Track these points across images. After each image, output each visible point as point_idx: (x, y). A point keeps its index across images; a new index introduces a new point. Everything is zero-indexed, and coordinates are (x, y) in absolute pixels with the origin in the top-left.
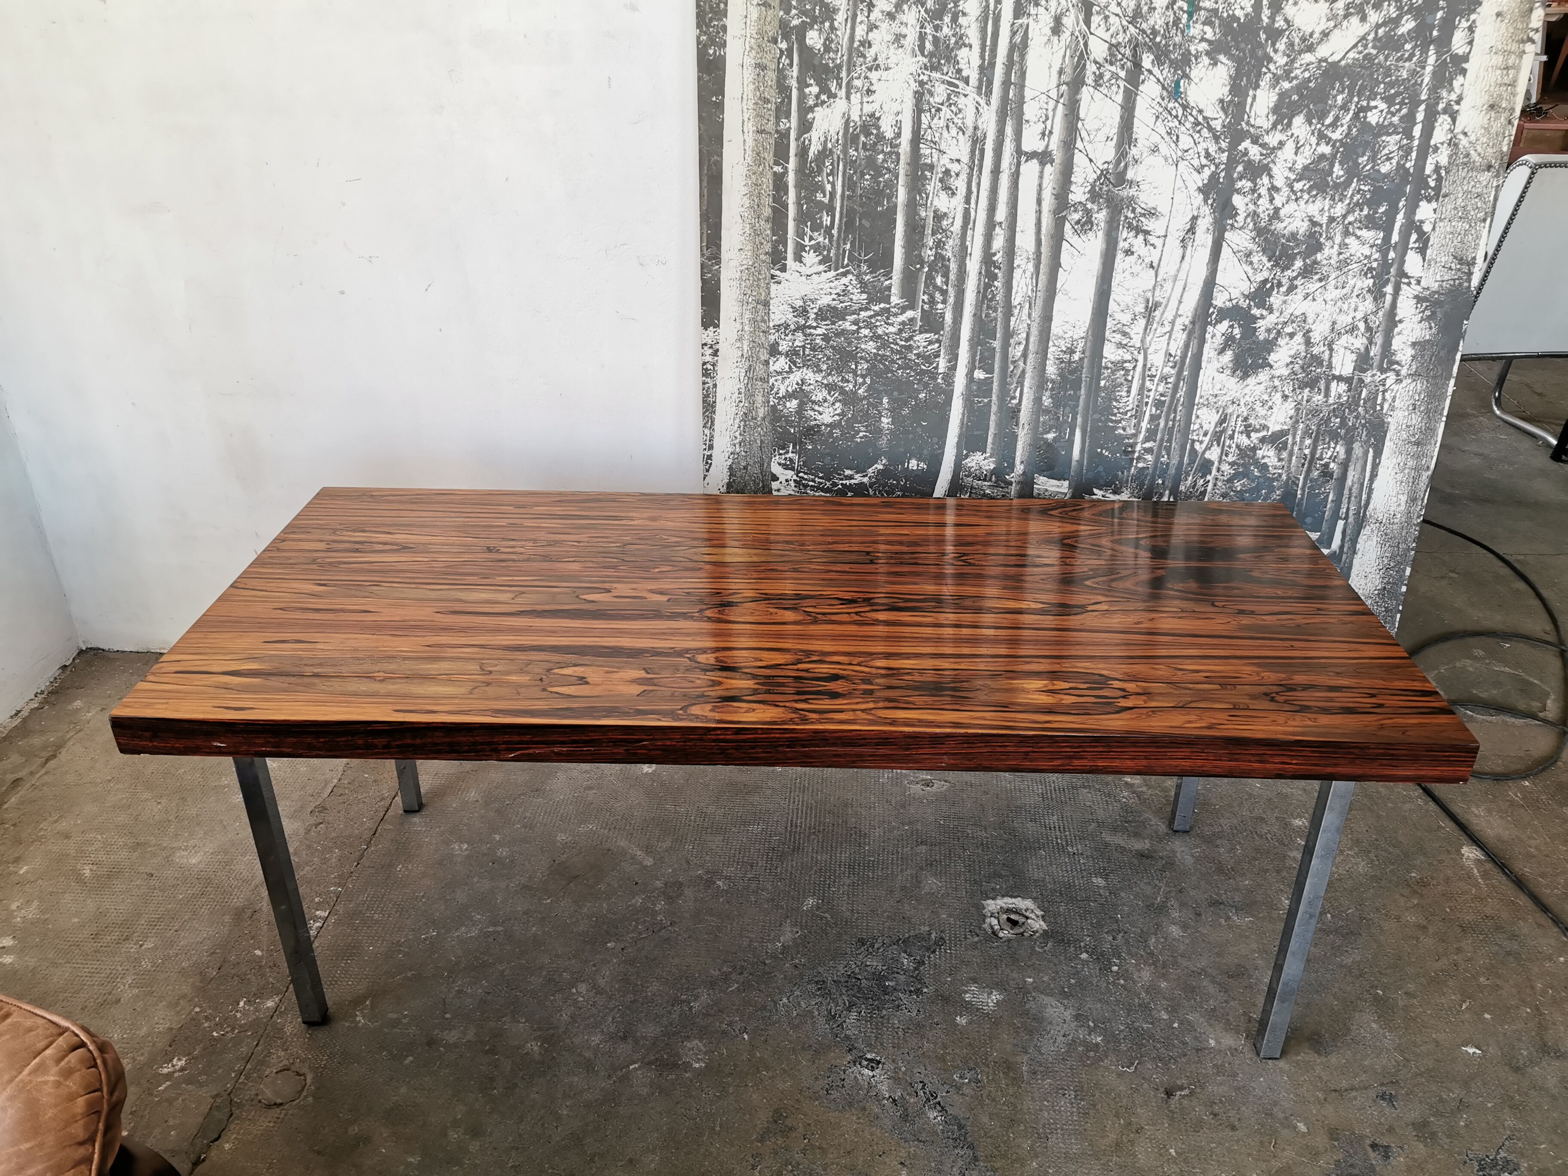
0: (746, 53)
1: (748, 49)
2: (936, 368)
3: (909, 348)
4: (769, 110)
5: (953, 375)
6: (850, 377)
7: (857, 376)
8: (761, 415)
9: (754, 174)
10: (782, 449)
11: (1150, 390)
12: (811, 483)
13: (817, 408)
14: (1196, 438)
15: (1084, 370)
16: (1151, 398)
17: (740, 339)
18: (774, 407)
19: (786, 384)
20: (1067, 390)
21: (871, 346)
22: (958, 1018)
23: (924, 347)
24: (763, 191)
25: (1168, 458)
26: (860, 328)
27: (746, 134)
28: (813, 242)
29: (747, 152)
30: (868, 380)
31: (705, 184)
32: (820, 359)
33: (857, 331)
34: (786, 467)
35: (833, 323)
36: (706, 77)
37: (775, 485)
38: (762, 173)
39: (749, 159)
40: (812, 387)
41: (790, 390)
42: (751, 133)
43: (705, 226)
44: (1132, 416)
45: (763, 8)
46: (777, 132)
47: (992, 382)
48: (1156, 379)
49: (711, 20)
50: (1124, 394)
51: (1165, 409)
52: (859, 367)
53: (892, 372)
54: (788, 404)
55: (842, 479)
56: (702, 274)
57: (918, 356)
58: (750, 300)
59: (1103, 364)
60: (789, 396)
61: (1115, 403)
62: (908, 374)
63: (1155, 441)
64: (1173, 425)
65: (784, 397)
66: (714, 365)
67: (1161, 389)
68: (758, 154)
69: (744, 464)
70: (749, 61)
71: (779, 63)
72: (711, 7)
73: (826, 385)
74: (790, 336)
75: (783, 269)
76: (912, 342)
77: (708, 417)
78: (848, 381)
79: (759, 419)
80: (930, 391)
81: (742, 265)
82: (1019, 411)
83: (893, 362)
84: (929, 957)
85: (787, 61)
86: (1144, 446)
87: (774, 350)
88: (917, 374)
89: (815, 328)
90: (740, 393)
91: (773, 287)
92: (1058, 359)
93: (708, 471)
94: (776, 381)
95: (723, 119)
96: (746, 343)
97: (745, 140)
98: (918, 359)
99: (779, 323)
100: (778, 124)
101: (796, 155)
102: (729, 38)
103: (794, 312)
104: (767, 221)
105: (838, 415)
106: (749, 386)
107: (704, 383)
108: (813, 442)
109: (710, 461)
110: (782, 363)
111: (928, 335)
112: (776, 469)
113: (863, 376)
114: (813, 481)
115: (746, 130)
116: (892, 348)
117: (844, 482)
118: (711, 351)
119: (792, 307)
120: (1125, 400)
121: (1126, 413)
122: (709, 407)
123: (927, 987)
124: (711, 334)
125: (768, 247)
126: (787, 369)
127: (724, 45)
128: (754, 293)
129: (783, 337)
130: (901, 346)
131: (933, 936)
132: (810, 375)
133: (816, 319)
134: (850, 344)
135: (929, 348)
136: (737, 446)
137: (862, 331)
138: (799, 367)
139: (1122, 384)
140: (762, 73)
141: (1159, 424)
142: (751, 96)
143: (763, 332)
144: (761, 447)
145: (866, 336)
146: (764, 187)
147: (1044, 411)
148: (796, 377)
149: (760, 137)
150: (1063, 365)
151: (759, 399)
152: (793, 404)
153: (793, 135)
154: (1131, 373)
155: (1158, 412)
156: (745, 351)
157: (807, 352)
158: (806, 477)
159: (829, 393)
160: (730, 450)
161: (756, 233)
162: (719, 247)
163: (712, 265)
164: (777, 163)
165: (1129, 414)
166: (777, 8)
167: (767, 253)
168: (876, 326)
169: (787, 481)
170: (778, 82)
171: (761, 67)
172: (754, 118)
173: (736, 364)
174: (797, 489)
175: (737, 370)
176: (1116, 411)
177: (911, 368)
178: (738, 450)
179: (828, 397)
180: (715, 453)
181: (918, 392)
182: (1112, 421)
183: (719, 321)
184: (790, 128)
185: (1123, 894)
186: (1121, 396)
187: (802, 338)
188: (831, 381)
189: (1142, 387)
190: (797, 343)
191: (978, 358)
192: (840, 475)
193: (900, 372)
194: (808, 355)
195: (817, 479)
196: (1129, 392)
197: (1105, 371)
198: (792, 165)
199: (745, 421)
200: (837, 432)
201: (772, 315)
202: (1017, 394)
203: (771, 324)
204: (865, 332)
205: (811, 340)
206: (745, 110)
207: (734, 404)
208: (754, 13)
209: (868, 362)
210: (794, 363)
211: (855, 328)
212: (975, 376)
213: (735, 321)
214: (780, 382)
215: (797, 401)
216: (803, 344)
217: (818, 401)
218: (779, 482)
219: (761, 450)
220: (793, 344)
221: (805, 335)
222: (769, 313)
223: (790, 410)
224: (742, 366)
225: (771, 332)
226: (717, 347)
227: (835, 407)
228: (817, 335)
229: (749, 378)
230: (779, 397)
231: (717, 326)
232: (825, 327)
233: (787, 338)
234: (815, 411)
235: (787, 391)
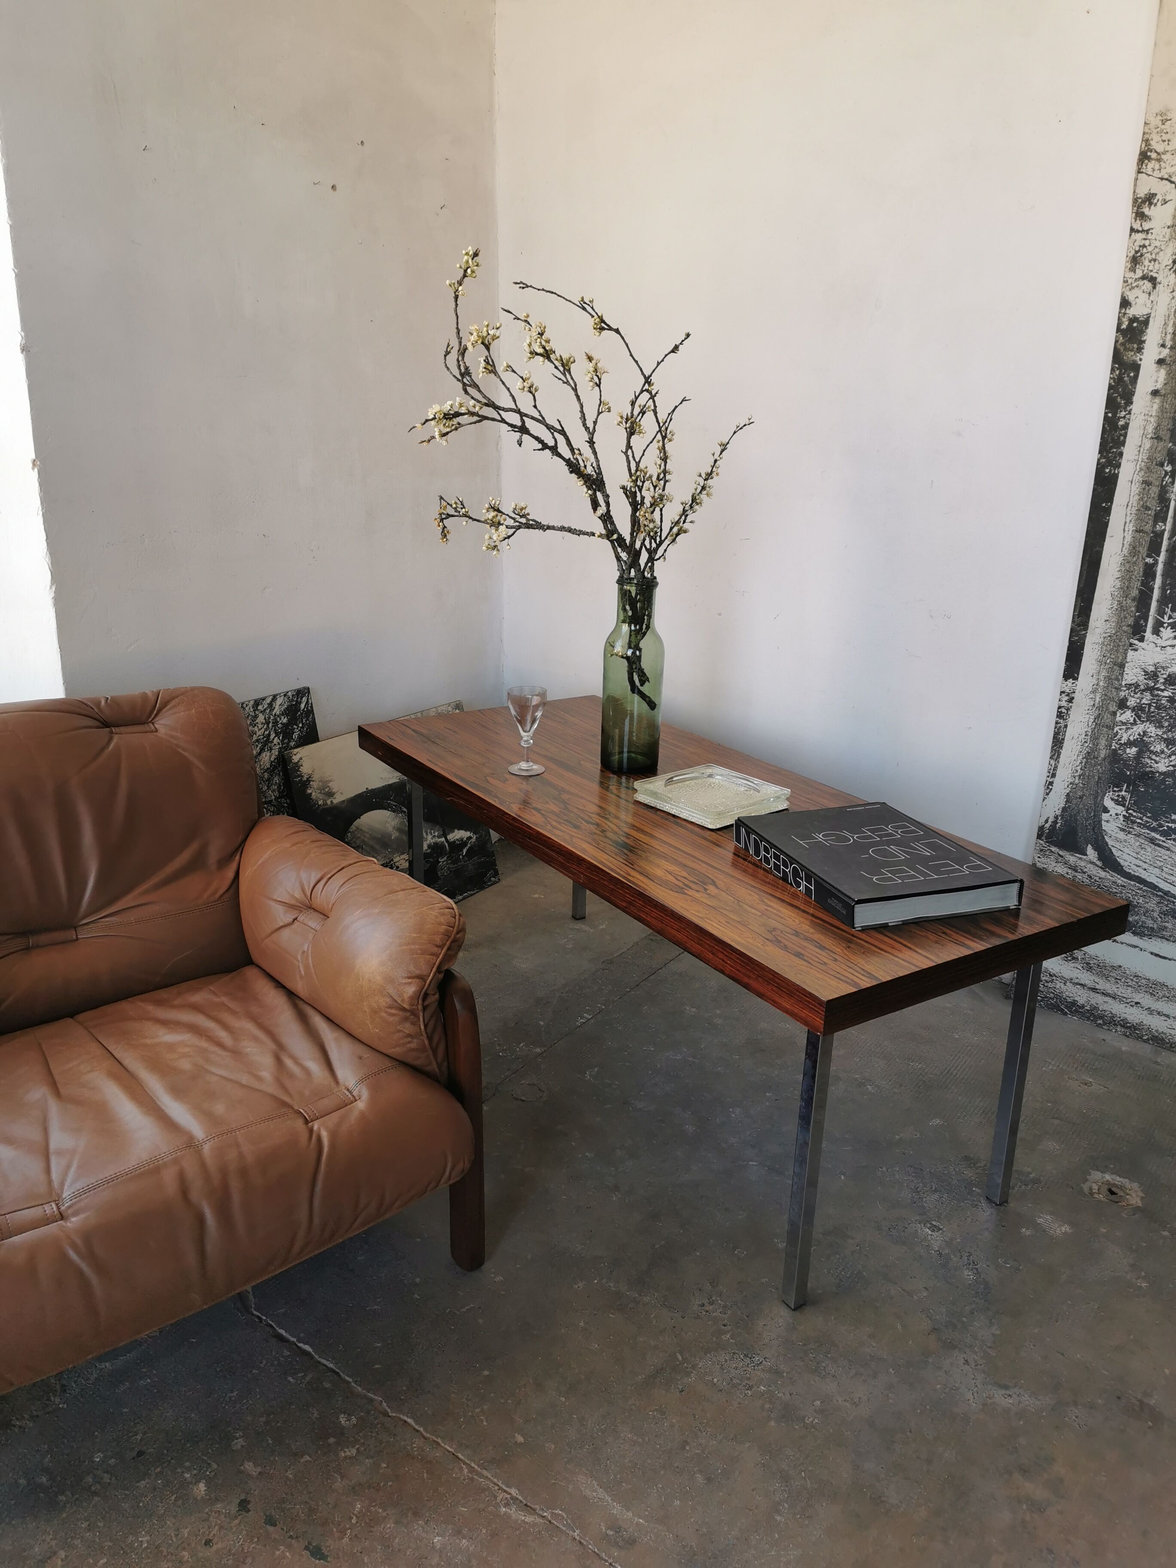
0: (1136, 473)
1: (1138, 470)
4: (1148, 515)
8: (1102, 756)
9: (1128, 562)
10: (1117, 787)
12: (1138, 821)
13: (1154, 757)
17: (1094, 692)
18: (1115, 751)
19: (1128, 734)
24: (1133, 577)
27: (1126, 532)
28: (1171, 621)
29: (1125, 546)
31: (1085, 567)
32: (1163, 717)
34: (1117, 802)
36: (1100, 489)
37: (1105, 816)
38: (1135, 563)
39: (1126, 551)
40: (1152, 739)
41: (1132, 739)
42: (1130, 532)
43: (1079, 600)
45: (1156, 441)
46: (1153, 532)
49: (1111, 448)
54: (1128, 751)
55: (1169, 823)
56: (1071, 637)
58: (1108, 661)
60: (1130, 744)
65: (1125, 744)
66: (1068, 709)
68: (1134, 548)
69: (1080, 793)
70: (1138, 478)
71: (1163, 481)
72: (1113, 439)
73: (1165, 740)
74: (1138, 695)
75: (1142, 640)
77: (1055, 750)
79: (1100, 759)
81: (1106, 633)
85: (1170, 480)
87: (1122, 704)
89: (1162, 691)
90: (1086, 735)
91: (1130, 653)
93: (1047, 794)
94: (1120, 729)
95: (1109, 520)
96: (1098, 696)
97: (1124, 537)
99: (1131, 682)
100: (1154, 526)
101: (1167, 551)
102: (1124, 462)
103: (1145, 675)
104: (1134, 599)
105: (1172, 766)
106: (1096, 730)
107: (1057, 723)
108: (1145, 786)
109: (1050, 787)
110: (1127, 716)
112: (1108, 803)
114: (1141, 819)
115: (1127, 529)
117: (1170, 825)
118: (1067, 698)
119: (1145, 671)
122: (1058, 742)
124: (1070, 684)
125: (1131, 621)
126: (1132, 720)
127: (1118, 466)
128: (1113, 656)
129: (1132, 694)
132: (1152, 730)
133: (1164, 684)
136: (1077, 778)
138: (1143, 722)
140: (1147, 488)
142: (1135, 504)
143: (1115, 688)
144: (1097, 782)
146: (1136, 573)
148: (1139, 729)
149: (1137, 535)
151: (1103, 742)
152: (1132, 751)
153: (1166, 535)
156: (1097, 702)
157: (1152, 709)
158: (1134, 814)
159: (1167, 747)
160: (1070, 780)
161: (1122, 608)
162: (1088, 616)
163: (1080, 630)
164: (1149, 556)
166: (1168, 441)
167: (1129, 626)
169: (1117, 814)
170: (1159, 495)
171: (1147, 483)
172: (1136, 520)
173: (1087, 712)
174: (1124, 823)
175: (1087, 716)
178: (1077, 781)
179: (1166, 750)
180: (1057, 781)
183: (1078, 675)
184: (1165, 530)
187: (1149, 697)
188: (1170, 736)
190: (1144, 701)
192: (1167, 818)
194: (1153, 712)
195: (1144, 818)
198: (1162, 558)
199: (1087, 759)
200: (1169, 781)
201: (1125, 676)
203: (1124, 683)
205: (1158, 700)
206: (1129, 514)
207: (1080, 744)
208: (1147, 444)
210: (1139, 717)
213: (1092, 676)
214: (1124, 731)
215: (1137, 749)
216: (1149, 702)
217: (1156, 751)
218: (1109, 814)
219: (1097, 785)
220: (1140, 701)
221: (1152, 695)
222: (1123, 674)
223: (1129, 755)
224: (1091, 714)
225: (1122, 689)
226: (1073, 696)
227: (1170, 759)
228: (1163, 697)
229: (1096, 724)
230: (1121, 743)
231: (1076, 679)
232: (1171, 691)
233: (1136, 696)
234: (1152, 759)
235: (1129, 739)
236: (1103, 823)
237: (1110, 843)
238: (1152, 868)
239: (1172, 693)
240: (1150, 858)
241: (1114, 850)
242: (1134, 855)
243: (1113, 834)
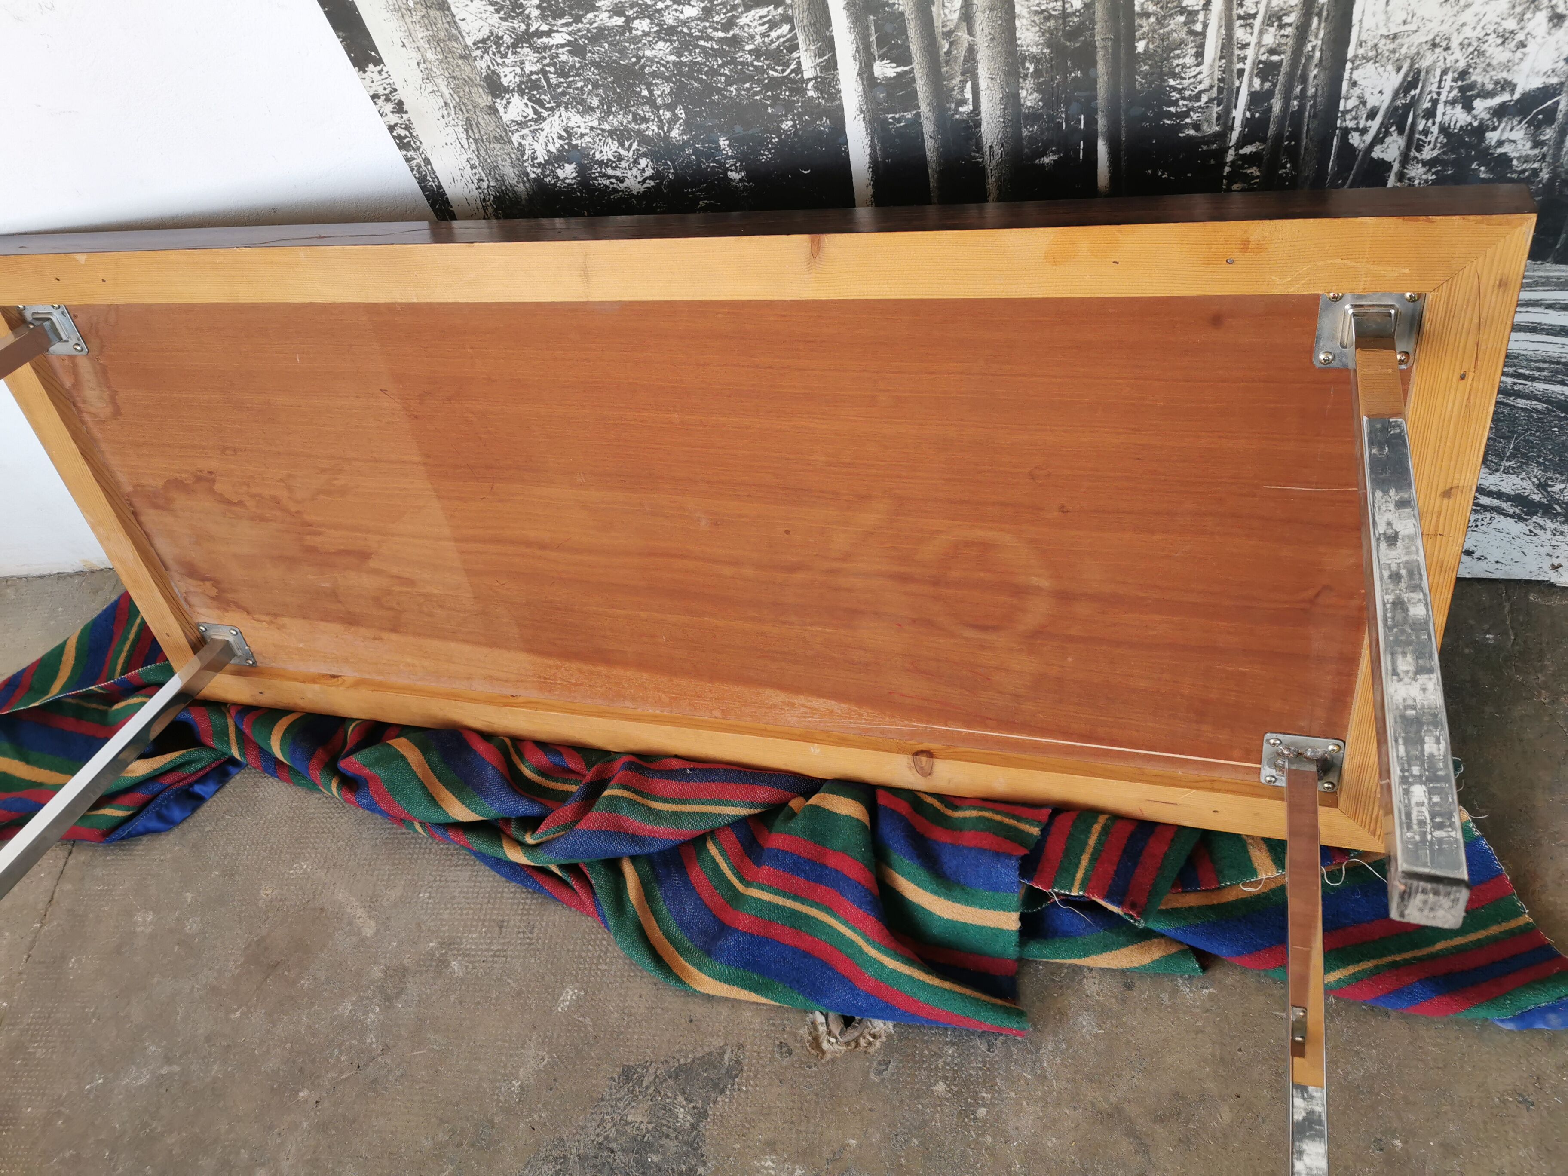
2: (798, 70)
3: (735, 42)
5: (835, 80)
6: (646, 111)
7: (658, 108)
8: (525, 196)
11: (1245, 46)
13: (611, 172)
14: (1351, 124)
15: (1098, 27)
16: (1249, 62)
17: (428, 77)
18: (539, 180)
19: (541, 141)
20: (1066, 71)
21: (662, 50)
23: (763, 35)
25: (1294, 167)
26: (629, 20)
30: (681, 113)
32: (581, 89)
33: (627, 26)
35: (578, 19)
40: (587, 139)
41: (554, 150)
44: (1211, 101)
47: (913, 80)
48: (1257, 23)
50: (1189, 60)
51: (1281, 78)
52: (657, 93)
53: (719, 91)
54: (561, 173)
57: (757, 53)
58: (411, 4)
59: (1137, 9)
60: (555, 159)
61: (1171, 82)
62: (748, 90)
63: (1263, 140)
64: (1302, 107)
65: (547, 162)
66: (407, 128)
67: (1269, 39)
73: (612, 133)
74: (511, 59)
76: (736, 30)
78: (645, 120)
79: (524, 202)
80: (800, 115)
82: (978, 124)
83: (714, 72)
86: (1241, 152)
88: (767, 87)
89: (548, 34)
90: (473, 167)
92: (1037, 13)
94: (523, 137)
96: (442, 83)
98: (758, 59)
99: (480, 36)
103: (497, 11)
105: (650, 178)
106: (483, 153)
107: (408, 160)
110: (518, 106)
111: (763, 11)
113: (670, 107)
116: (703, 48)
118: (389, 107)
120: (1194, 71)
121: (1198, 97)
124: (376, 77)
126: (532, 115)
129: (500, 61)
130: (720, 41)
132: (576, 120)
133: (543, 18)
134: (623, 52)
135: (773, 34)
137: (636, 23)
138: (552, 109)
139: (1182, 42)
141: (1270, 108)
143: (461, 57)
145: (646, 34)
147: (1027, 117)
150: (1052, 23)
151: (510, 171)
152: (568, 172)
154: (1201, 17)
155: (1267, 85)
156: (448, 96)
157: (554, 79)
159: (622, 145)
165: (1204, 98)
168: (659, 11)
173: (444, 122)
175: (450, 130)
176: (1175, 95)
177: (751, 78)
179: (623, 152)
181: (780, 119)
182: (1170, 115)
183: (377, 52)
186: (1184, 66)
187: (533, 56)
188: (616, 123)
189: (1228, 45)
190: (529, 68)
191: (873, 38)
193: (733, 88)
194: (558, 85)
196: (1199, 55)
197: (1144, 22)
201: (462, 25)
202: (968, 94)
203: (469, 42)
204: (642, 25)
205: (552, 57)
209: (667, 80)
210: (540, 103)
211: (620, 21)
212: (876, 75)
213: (404, 45)
214: (530, 138)
215: (573, 166)
216: (539, 66)
217: (609, 160)
220: (522, 69)
221: (536, 50)
222: (455, 22)
223: (567, 181)
224: (453, 122)
225: (474, 54)
226: (397, 97)
227: (640, 167)
228: (559, 46)
229: (475, 140)
230: (540, 164)
231: (378, 61)
232: (564, 29)
233: (507, 61)
234: (610, 177)
235: (549, 151)
239: (569, 34)
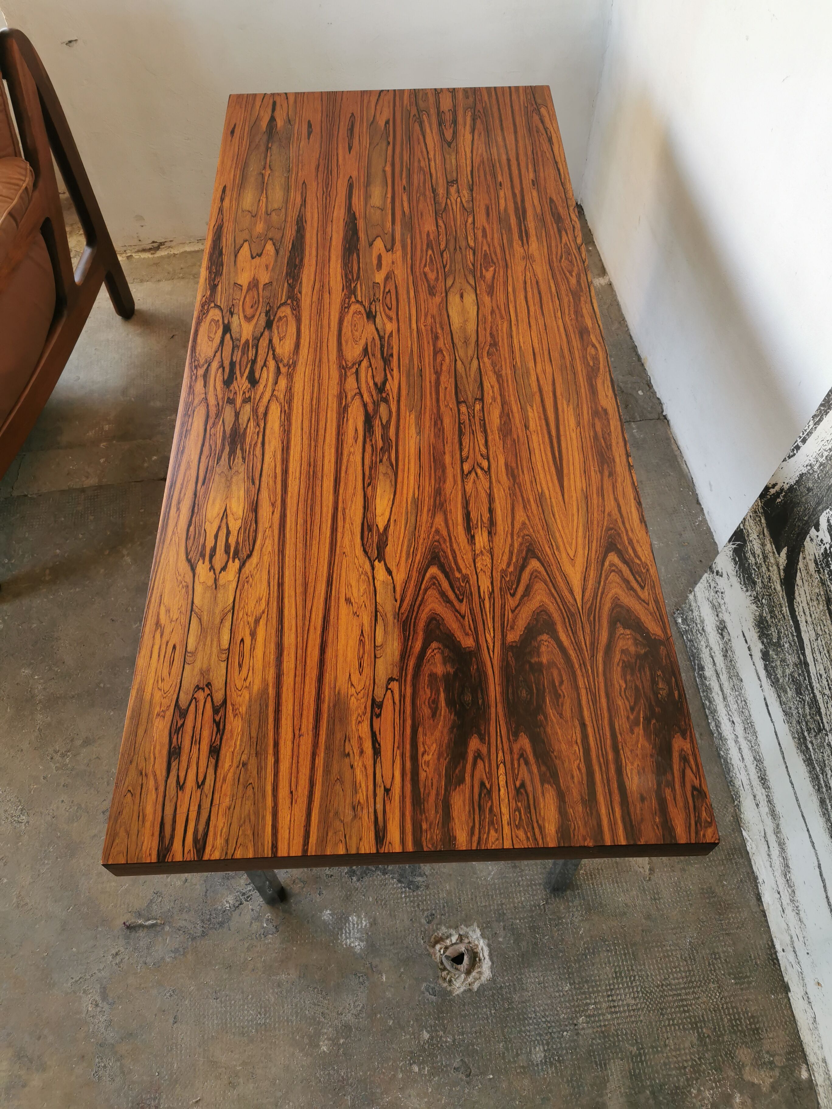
22: (328, 912)
37: (813, 532)
69: (810, 485)
84: (393, 878)
93: (788, 457)
112: (823, 520)
123: (358, 880)
131: (419, 879)
136: (818, 464)
144: (829, 488)
160: (812, 462)
174: (821, 557)
178: (814, 468)
180: (804, 449)
185: (526, 1082)
218: (816, 533)
219: (828, 490)
236: (808, 539)
237: (801, 565)
238: (811, 627)
240: (817, 616)
241: (799, 574)
242: (809, 598)
243: (808, 558)
